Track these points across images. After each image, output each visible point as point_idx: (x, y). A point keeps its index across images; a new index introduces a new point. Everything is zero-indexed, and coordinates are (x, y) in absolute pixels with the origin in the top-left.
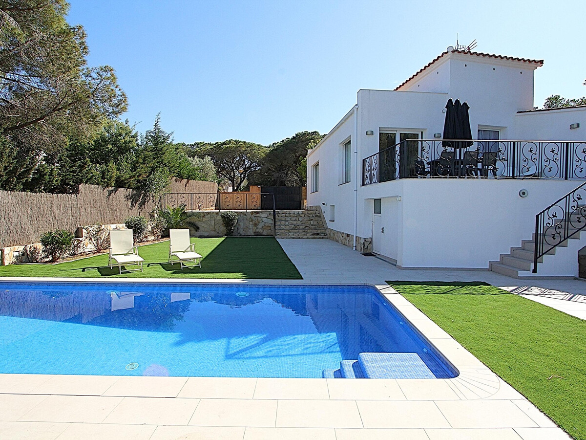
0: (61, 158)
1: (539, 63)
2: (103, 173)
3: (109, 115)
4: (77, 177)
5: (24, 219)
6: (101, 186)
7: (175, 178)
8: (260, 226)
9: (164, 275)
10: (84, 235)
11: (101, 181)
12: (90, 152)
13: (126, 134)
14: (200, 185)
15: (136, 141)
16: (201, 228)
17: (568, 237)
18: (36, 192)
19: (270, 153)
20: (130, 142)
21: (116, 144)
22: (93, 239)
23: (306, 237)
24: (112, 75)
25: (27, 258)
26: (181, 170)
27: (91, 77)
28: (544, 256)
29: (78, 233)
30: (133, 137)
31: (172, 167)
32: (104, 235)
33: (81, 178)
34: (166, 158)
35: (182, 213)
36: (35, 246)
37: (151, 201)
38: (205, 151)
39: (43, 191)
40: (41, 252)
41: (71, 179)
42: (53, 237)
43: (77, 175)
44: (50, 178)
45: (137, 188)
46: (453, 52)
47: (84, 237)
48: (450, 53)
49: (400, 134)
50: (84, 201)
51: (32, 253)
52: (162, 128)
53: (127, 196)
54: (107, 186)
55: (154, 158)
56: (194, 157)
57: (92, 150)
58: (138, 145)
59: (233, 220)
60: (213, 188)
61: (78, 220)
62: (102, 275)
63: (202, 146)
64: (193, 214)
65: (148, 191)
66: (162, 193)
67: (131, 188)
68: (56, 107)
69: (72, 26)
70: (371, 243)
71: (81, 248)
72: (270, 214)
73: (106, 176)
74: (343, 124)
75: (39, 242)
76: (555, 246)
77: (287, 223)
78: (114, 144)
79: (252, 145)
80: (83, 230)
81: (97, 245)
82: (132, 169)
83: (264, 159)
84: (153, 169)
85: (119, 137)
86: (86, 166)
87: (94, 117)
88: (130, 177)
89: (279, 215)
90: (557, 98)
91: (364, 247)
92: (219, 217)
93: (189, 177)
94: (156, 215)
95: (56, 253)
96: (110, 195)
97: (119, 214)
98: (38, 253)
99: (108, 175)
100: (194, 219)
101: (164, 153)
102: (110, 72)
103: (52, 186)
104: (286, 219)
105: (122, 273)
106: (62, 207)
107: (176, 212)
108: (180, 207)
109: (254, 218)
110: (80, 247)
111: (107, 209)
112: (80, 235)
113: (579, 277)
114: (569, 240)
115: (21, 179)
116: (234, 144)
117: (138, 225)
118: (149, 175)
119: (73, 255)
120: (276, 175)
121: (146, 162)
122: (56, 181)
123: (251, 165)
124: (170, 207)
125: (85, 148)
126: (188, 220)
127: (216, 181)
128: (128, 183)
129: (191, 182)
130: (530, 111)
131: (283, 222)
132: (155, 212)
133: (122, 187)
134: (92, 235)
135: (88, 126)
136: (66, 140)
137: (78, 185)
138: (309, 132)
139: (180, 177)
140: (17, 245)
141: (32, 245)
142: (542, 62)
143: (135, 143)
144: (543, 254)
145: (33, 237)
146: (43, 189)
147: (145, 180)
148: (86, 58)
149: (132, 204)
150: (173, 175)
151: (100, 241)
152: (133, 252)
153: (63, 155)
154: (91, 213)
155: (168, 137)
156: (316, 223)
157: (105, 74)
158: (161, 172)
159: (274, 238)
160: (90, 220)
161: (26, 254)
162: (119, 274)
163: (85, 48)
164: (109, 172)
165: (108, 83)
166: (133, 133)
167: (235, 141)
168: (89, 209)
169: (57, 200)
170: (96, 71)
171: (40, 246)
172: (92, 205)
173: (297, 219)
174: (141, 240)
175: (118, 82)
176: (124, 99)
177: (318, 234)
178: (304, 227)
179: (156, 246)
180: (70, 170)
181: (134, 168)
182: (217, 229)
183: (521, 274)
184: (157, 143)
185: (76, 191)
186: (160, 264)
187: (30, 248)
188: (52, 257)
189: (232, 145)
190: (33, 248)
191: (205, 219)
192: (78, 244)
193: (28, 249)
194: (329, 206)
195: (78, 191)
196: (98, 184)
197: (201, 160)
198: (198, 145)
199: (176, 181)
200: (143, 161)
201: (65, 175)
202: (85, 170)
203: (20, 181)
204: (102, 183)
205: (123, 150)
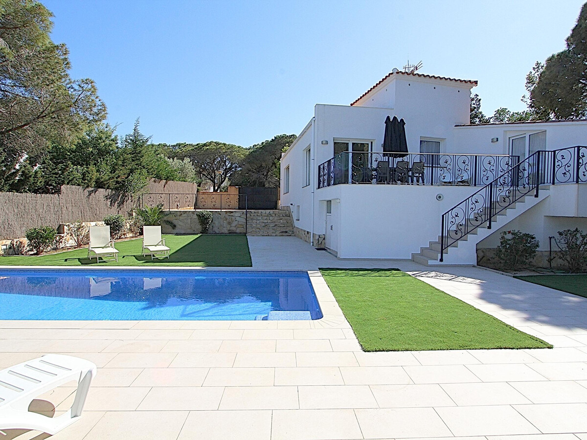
0: (44, 161)
1: (474, 83)
2: (84, 174)
3: (89, 123)
4: (59, 178)
5: (11, 216)
6: (82, 187)
7: (153, 179)
8: (233, 225)
9: (136, 264)
10: (65, 230)
11: (82, 182)
12: (71, 154)
13: (106, 138)
14: (179, 185)
15: (116, 144)
16: (178, 226)
17: (467, 233)
18: (22, 193)
19: (249, 154)
20: (110, 145)
21: (97, 147)
22: (74, 235)
23: (275, 235)
24: (93, 87)
25: (14, 251)
26: (159, 172)
27: (73, 88)
28: (449, 248)
29: (60, 229)
30: (113, 140)
31: (150, 169)
32: (84, 232)
33: (63, 179)
34: (145, 160)
35: (160, 212)
36: (21, 241)
37: (130, 201)
38: (186, 152)
39: (28, 192)
40: (26, 246)
41: (54, 180)
42: (38, 232)
43: (59, 176)
44: (34, 180)
45: (116, 189)
46: (397, 73)
47: (65, 233)
48: (395, 74)
49: (353, 143)
50: (66, 201)
51: (18, 247)
52: (141, 132)
53: (106, 196)
54: (88, 187)
55: (133, 161)
56: (173, 159)
57: (73, 152)
58: (117, 148)
59: (208, 218)
60: (192, 188)
61: (60, 218)
62: (82, 264)
63: (183, 147)
64: (170, 213)
65: (127, 192)
66: (139, 193)
67: (110, 189)
68: (40, 115)
69: (56, 44)
70: (324, 239)
71: (63, 243)
72: (243, 213)
73: (86, 178)
74: (306, 134)
75: (24, 237)
76: (458, 240)
77: (258, 222)
78: (95, 147)
79: (232, 146)
80: (65, 227)
81: (78, 241)
82: (112, 171)
83: (244, 160)
84: (132, 171)
85: (99, 141)
86: (68, 169)
87: (76, 125)
88: (110, 179)
89: (251, 214)
90: (503, 110)
91: (318, 243)
92: (195, 216)
93: (168, 178)
94: (134, 214)
95: (40, 247)
96: (90, 195)
97: (98, 213)
98: (24, 247)
99: (88, 176)
100: (171, 218)
101: (143, 156)
102: (90, 85)
103: (36, 187)
104: (258, 218)
105: (99, 262)
106: (45, 206)
107: (154, 211)
108: (158, 206)
109: (228, 217)
110: (61, 242)
111: (88, 208)
112: (62, 231)
113: (477, 265)
114: (469, 235)
115: (9, 181)
116: (215, 146)
117: (116, 223)
118: (128, 176)
119: (55, 249)
120: (255, 176)
121: (126, 164)
122: (40, 183)
123: (231, 166)
124: (148, 206)
125: (67, 150)
126: (165, 218)
127: (195, 181)
128: (107, 184)
129: (170, 182)
130: (464, 126)
131: (255, 221)
132: (134, 211)
133: (102, 188)
134: (73, 231)
135: (70, 132)
136: (49, 143)
137: (61, 186)
138: (287, 135)
139: (159, 177)
140: (5, 239)
141: (18, 240)
142: (476, 82)
143: (114, 146)
144: (447, 247)
145: (18, 233)
146: (28, 190)
147: (123, 181)
148: (68, 72)
149: (111, 203)
150: (151, 176)
151: (81, 237)
152: (110, 246)
153: (46, 159)
154: (73, 212)
155: (147, 140)
156: (285, 222)
157: (86, 86)
158: (140, 174)
159: (246, 235)
160: (71, 218)
161: (12, 247)
162: (97, 263)
163: (67, 63)
164: (89, 173)
165: (89, 94)
166: (113, 137)
167: (215, 143)
168: (70, 208)
169: (41, 200)
170: (77, 83)
171: (26, 241)
172: (73, 204)
173: (268, 218)
174: (120, 237)
175: (98, 93)
176: (103, 109)
177: (286, 232)
178: (273, 225)
179: (133, 242)
180: (53, 172)
181: (113, 170)
182: (193, 227)
183: (430, 262)
184: (136, 146)
185: (58, 192)
186: (134, 256)
187: (17, 242)
188: (37, 250)
189: (212, 147)
190: (19, 242)
191: (181, 218)
192: (60, 239)
193: (15, 243)
194: (296, 206)
195: (60, 191)
196: (79, 185)
197: (181, 161)
198: (179, 146)
199: (155, 181)
200: (123, 163)
201: (49, 177)
202: (67, 172)
203: (8, 183)
204: (83, 184)
205: (103, 153)
